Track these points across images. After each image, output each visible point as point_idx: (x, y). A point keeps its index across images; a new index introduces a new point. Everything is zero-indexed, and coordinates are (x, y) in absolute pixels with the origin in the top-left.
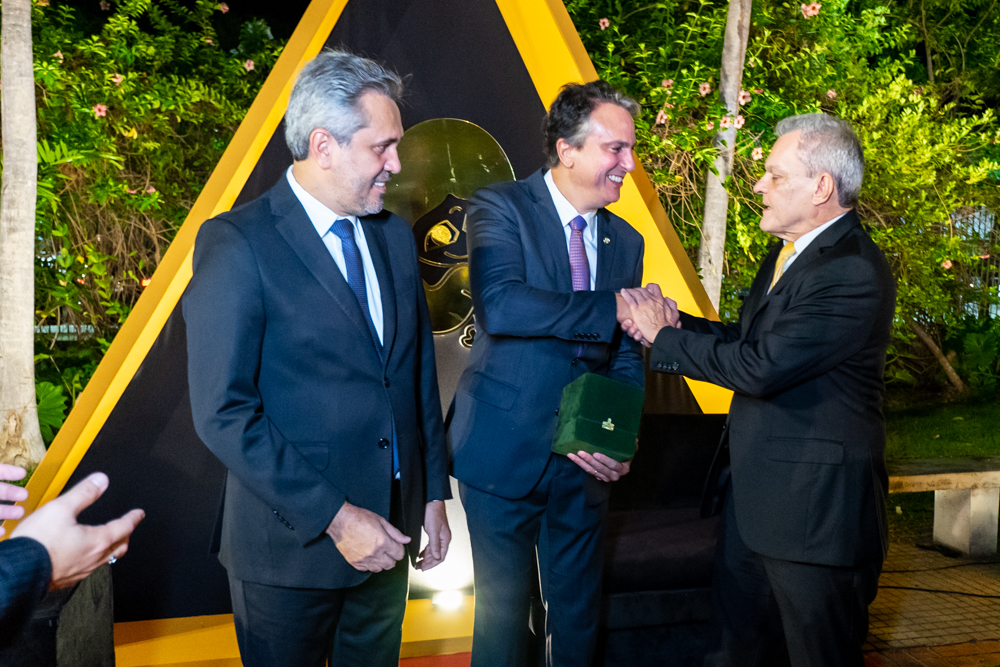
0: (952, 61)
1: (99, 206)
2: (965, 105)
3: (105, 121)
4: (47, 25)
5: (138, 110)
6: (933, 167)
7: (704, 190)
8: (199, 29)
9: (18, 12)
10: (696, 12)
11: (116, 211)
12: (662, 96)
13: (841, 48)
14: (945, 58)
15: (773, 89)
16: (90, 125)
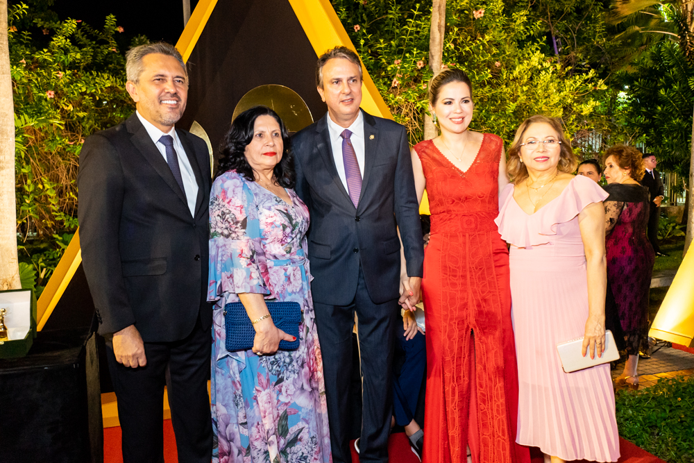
0: (569, 42)
1: (51, 153)
2: (578, 68)
3: (53, 100)
4: (16, 44)
6: (561, 106)
7: (423, 126)
8: (108, 43)
10: (412, 19)
11: (60, 156)
12: (394, 70)
13: (500, 37)
14: (564, 40)
15: (462, 63)
16: (44, 103)
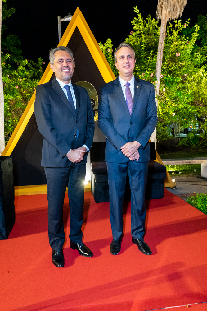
3: (18, 89)
4: (5, 69)
5: (25, 87)
8: (39, 68)
12: (142, 77)
15: (170, 74)
16: (15, 90)
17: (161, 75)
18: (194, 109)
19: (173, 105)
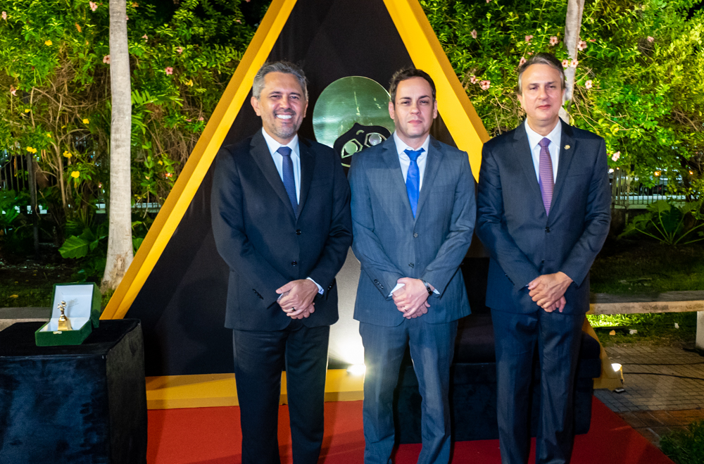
1: (172, 129)
3: (173, 76)
4: (139, 18)
5: (193, 68)
8: (233, 13)
9: (118, 14)
11: (182, 132)
12: (525, 47)
13: (659, 6)
15: (605, 37)
16: (165, 79)
17: (581, 43)
18: (673, 137)
19: (615, 128)
